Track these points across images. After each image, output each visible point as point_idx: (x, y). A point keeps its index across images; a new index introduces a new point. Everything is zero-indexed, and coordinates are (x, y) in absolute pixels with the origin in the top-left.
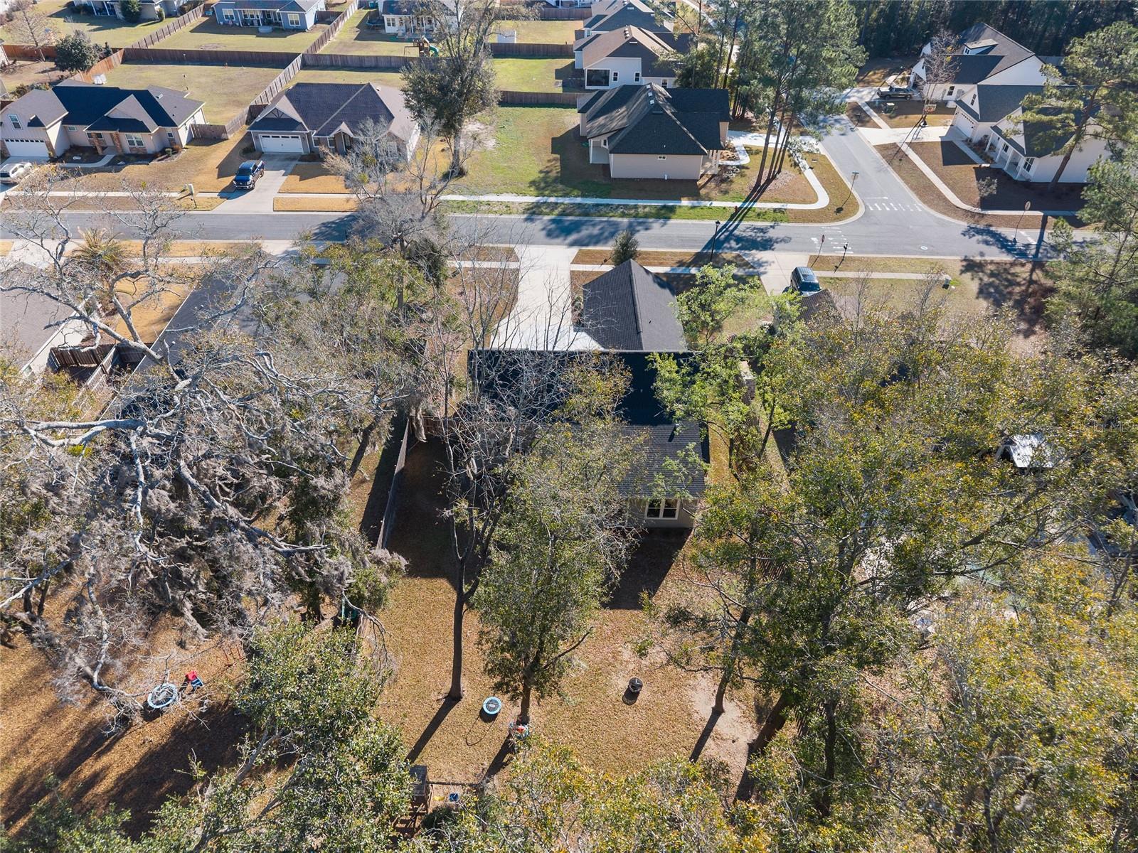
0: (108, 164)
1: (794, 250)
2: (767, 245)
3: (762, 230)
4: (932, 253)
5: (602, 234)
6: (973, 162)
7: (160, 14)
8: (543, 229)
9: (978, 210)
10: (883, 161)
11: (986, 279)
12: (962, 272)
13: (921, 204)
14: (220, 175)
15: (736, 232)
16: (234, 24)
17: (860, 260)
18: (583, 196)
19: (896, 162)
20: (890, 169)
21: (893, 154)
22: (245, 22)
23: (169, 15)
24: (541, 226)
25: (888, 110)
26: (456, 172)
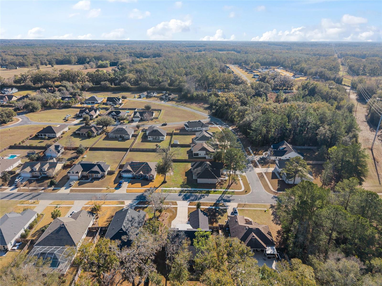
0: (91, 181)
1: (235, 202)
2: (229, 201)
3: (229, 197)
4: (264, 203)
5: (194, 199)
6: (278, 178)
7: (96, 135)
8: (182, 198)
9: (276, 191)
10: (258, 178)
11: (274, 210)
12: (270, 208)
13: (264, 190)
14: (114, 184)
15: (223, 198)
16: (113, 138)
17: (248, 205)
18: (192, 188)
19: (261, 178)
20: (259, 180)
21: (261, 176)
22: (115, 137)
23: (98, 135)
24: (182, 197)
25: (262, 163)
26: (164, 182)
